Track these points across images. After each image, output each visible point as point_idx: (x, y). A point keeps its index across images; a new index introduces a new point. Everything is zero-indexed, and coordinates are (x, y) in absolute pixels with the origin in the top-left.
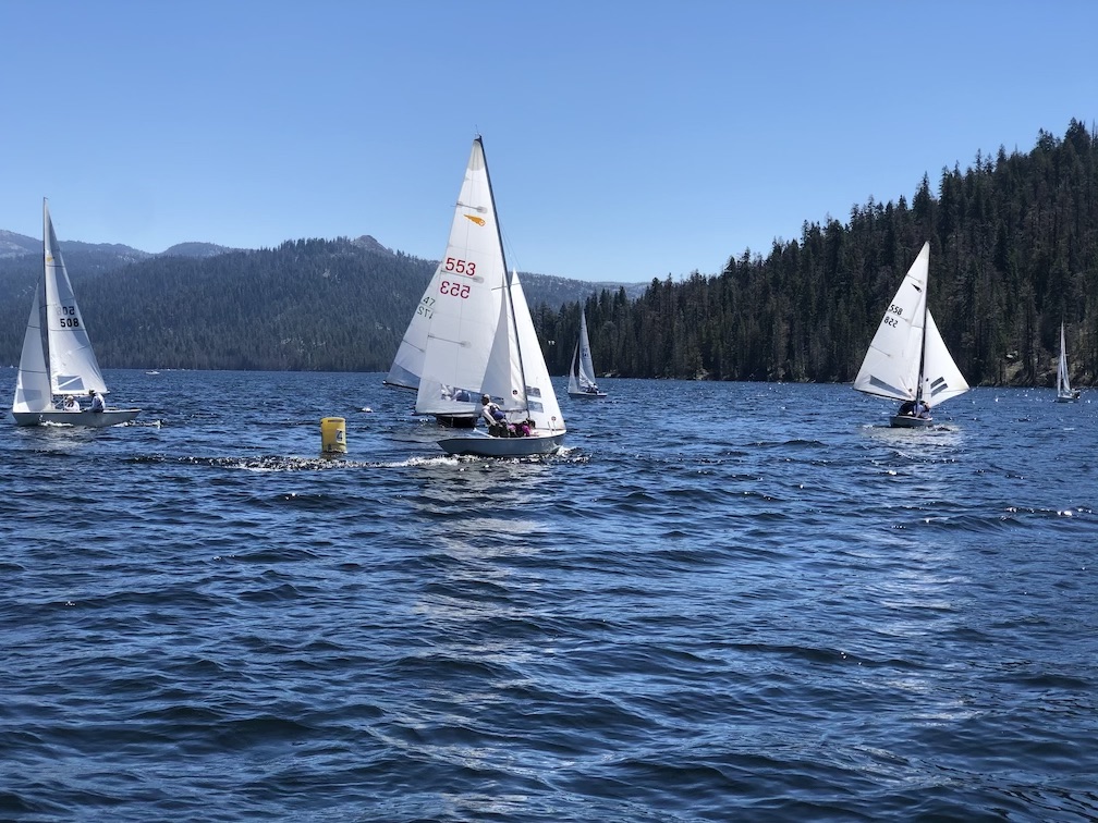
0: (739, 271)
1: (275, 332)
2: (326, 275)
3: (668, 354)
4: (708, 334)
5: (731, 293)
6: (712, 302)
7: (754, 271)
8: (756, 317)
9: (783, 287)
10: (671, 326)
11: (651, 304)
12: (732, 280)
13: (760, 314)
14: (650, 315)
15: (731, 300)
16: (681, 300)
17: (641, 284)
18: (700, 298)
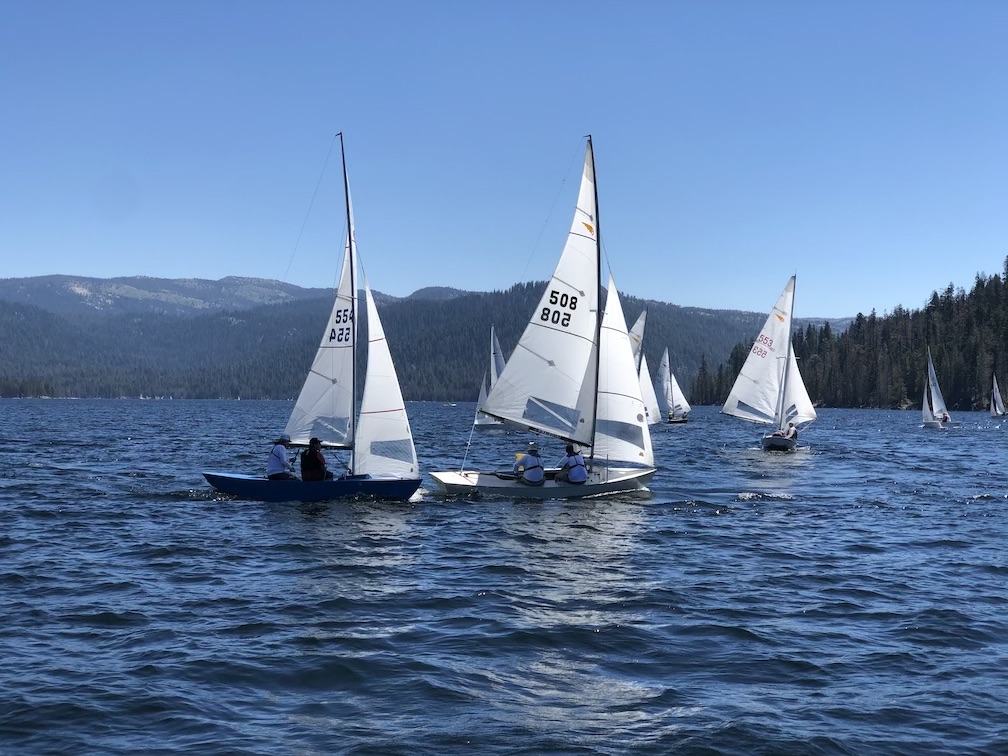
0: (942, 305)
3: (872, 386)
4: (912, 366)
5: (934, 326)
6: (916, 335)
7: (958, 305)
8: (961, 349)
9: (986, 320)
10: (876, 357)
11: (856, 338)
12: (936, 314)
13: (963, 347)
14: (855, 348)
15: (935, 333)
16: (885, 334)
17: (846, 319)
18: (904, 332)
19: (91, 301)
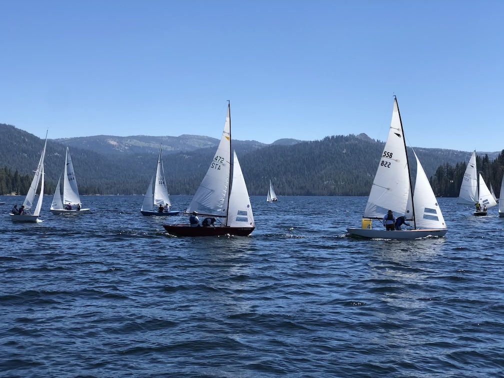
1: (321, 178)
2: (344, 152)
11: (501, 162)
14: (501, 168)
17: (496, 152)
19: (118, 148)
